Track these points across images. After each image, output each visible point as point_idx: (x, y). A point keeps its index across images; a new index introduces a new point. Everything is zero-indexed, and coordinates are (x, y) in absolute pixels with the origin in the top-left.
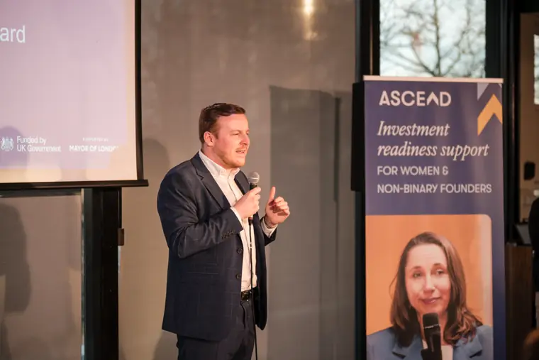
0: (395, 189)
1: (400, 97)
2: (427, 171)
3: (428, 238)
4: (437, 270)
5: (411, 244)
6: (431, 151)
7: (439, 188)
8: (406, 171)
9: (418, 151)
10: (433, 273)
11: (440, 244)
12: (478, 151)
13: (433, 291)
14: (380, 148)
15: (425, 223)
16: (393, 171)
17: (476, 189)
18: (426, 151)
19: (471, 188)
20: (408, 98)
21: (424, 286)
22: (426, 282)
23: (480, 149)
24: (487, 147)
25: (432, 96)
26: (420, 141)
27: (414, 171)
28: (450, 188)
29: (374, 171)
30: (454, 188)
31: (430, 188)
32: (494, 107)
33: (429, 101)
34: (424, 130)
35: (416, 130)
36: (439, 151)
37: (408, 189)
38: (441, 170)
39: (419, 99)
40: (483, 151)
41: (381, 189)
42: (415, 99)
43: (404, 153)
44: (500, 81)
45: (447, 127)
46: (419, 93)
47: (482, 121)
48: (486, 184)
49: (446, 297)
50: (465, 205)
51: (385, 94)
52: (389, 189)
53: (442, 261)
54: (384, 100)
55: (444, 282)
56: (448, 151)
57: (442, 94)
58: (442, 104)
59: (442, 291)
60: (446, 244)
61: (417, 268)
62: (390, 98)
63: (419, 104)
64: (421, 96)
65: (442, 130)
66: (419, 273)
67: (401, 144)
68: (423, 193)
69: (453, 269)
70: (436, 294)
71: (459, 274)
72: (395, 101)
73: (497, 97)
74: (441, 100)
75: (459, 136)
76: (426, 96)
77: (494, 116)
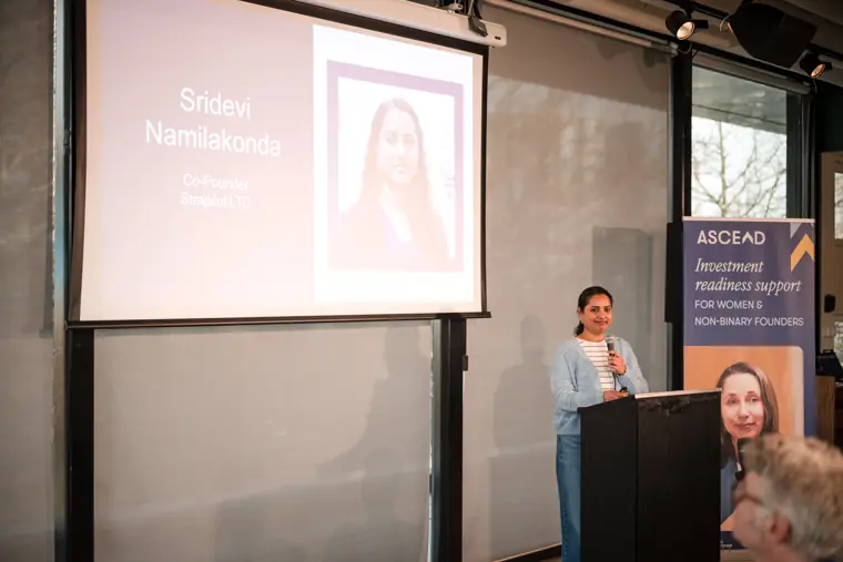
0: (712, 321)
1: (717, 236)
2: (741, 305)
3: (742, 368)
4: (751, 398)
5: (727, 373)
6: (746, 286)
7: (753, 322)
8: (722, 305)
9: (733, 286)
10: (747, 400)
11: (755, 374)
12: (792, 286)
13: (747, 417)
14: (698, 283)
15: (740, 353)
16: (710, 304)
17: (788, 321)
18: (742, 286)
19: (784, 321)
20: (725, 237)
21: (738, 414)
22: (740, 409)
23: (793, 284)
24: (799, 283)
25: (748, 235)
26: (735, 276)
27: (730, 304)
28: (764, 321)
29: (692, 304)
30: (768, 321)
31: (745, 321)
32: (806, 246)
33: (744, 240)
34: (738, 266)
35: (732, 267)
36: (754, 287)
37: (724, 321)
38: (755, 305)
39: (735, 238)
40: (795, 287)
41: (699, 321)
42: (731, 237)
43: (720, 288)
44: (812, 221)
45: (762, 264)
46: (734, 232)
47: (795, 258)
48: (798, 317)
49: (760, 423)
50: (779, 337)
51: (702, 232)
52: (706, 321)
53: (756, 389)
54: (702, 239)
55: (758, 409)
56: (763, 287)
57: (756, 233)
58: (756, 243)
59: (755, 417)
60: (759, 372)
61: (732, 395)
62: (708, 238)
63: (735, 243)
64: (737, 235)
65: (756, 267)
66: (734, 401)
67: (717, 280)
68: (737, 326)
69: (767, 397)
70: (750, 421)
71: (772, 402)
72: (713, 240)
73: (810, 237)
74: (756, 239)
75: (773, 272)
76: (742, 235)
77: (806, 254)
